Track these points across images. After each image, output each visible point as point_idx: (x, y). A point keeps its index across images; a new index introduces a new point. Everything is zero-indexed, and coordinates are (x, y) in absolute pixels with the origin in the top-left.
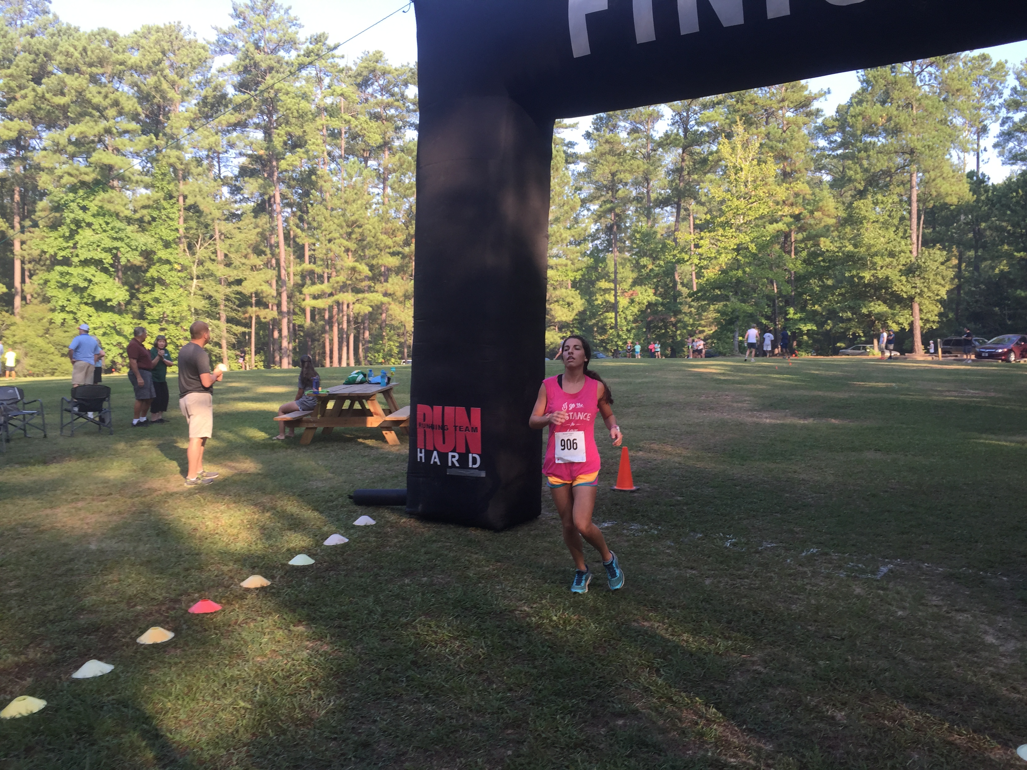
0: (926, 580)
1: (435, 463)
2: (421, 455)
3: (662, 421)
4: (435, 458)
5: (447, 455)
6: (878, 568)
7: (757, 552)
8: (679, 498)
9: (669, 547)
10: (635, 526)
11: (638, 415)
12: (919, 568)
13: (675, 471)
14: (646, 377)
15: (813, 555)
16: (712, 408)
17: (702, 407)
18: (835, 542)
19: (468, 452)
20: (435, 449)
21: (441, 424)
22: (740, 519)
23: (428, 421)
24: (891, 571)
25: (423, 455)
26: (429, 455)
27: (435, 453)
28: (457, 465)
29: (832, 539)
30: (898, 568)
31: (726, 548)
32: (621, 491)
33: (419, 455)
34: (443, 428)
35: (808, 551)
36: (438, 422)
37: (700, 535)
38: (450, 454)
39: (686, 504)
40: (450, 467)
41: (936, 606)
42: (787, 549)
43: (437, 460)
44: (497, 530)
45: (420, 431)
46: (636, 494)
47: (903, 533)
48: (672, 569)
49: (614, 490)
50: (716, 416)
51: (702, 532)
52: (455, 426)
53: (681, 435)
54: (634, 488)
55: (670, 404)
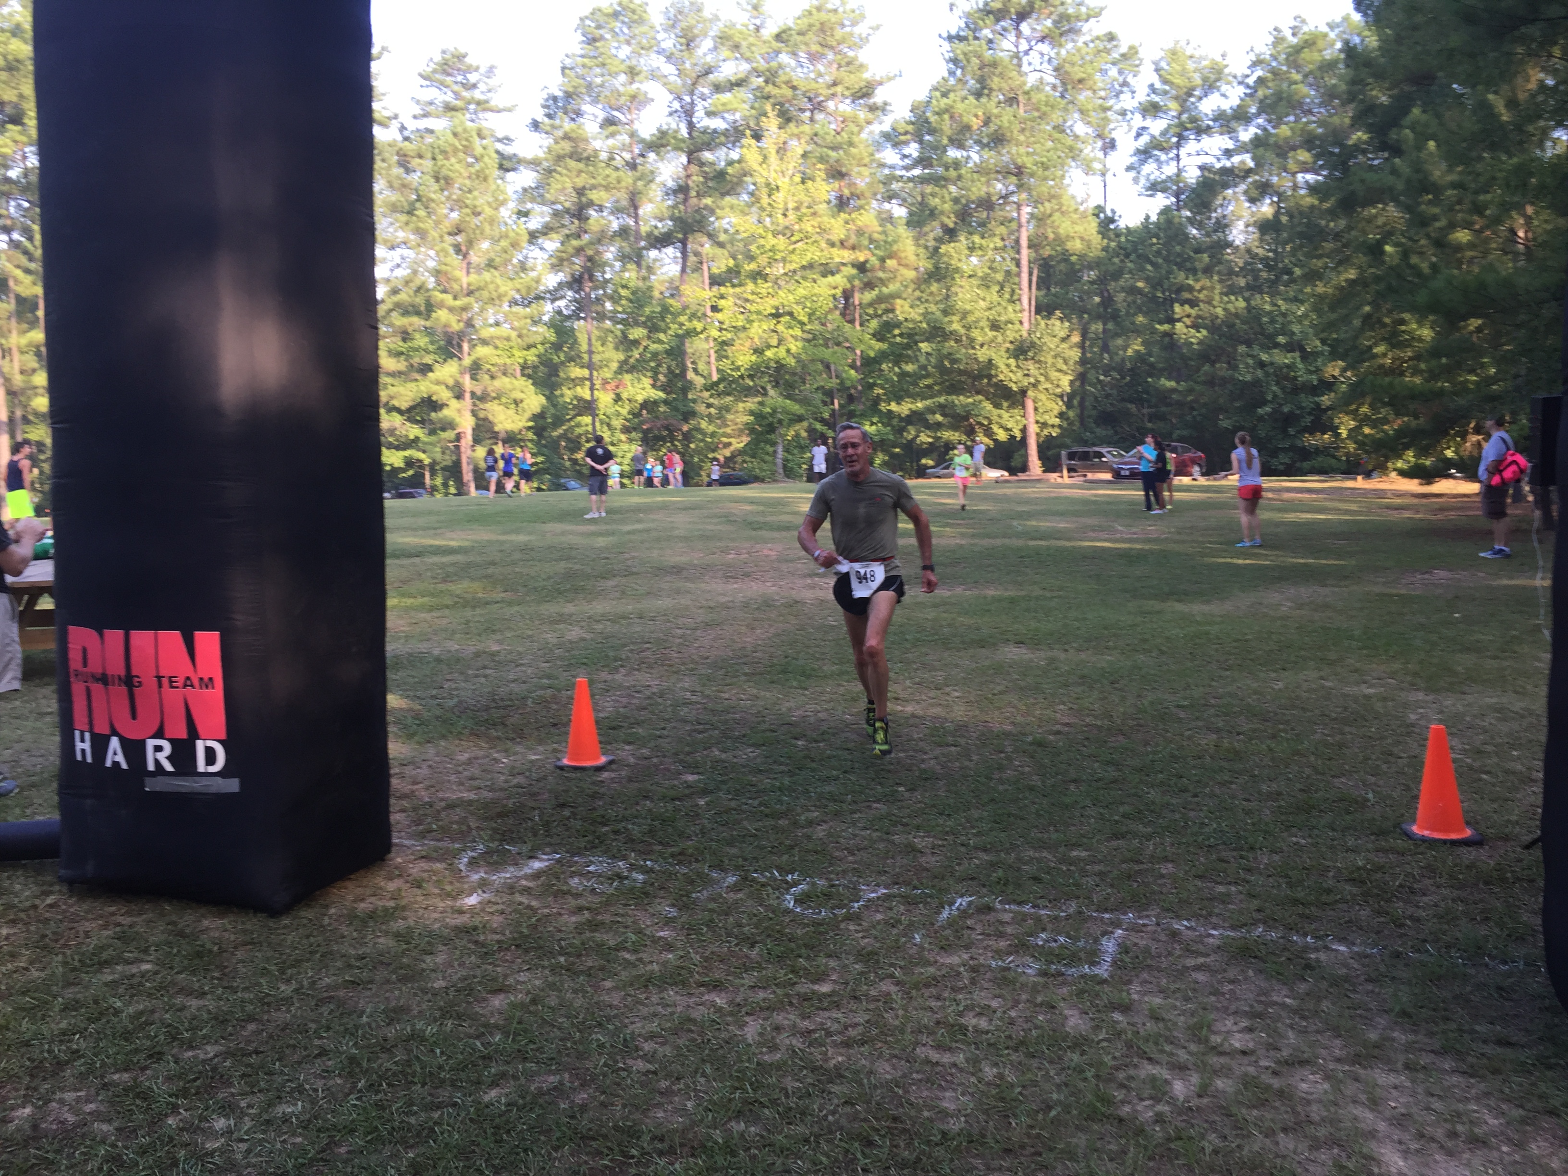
0: (1198, 968)
1: (116, 764)
2: (83, 746)
3: (665, 603)
4: (115, 753)
5: (142, 744)
6: (1096, 941)
7: (849, 918)
8: (691, 778)
9: (668, 922)
10: (598, 865)
11: (623, 592)
12: (1174, 935)
13: (684, 712)
14: (639, 521)
15: (964, 914)
16: (747, 575)
17: (731, 574)
18: (1000, 873)
19: (194, 735)
20: (115, 733)
21: (123, 673)
22: (810, 823)
23: (95, 666)
24: (1124, 949)
25: (87, 746)
26: (100, 744)
27: (115, 742)
28: (169, 767)
29: (993, 865)
30: (1134, 938)
31: (788, 911)
32: (576, 769)
33: (79, 746)
34: (129, 681)
35: (951, 904)
36: (117, 668)
37: (731, 879)
38: (151, 743)
39: (705, 792)
40: (152, 774)
41: (1244, 1053)
42: (910, 902)
43: (120, 758)
44: (274, 912)
45: (78, 689)
46: (606, 775)
47: (1116, 836)
48: (671, 994)
49: (561, 768)
50: (754, 589)
51: (737, 868)
52: (159, 678)
53: (695, 629)
54: (603, 760)
55: (677, 570)
